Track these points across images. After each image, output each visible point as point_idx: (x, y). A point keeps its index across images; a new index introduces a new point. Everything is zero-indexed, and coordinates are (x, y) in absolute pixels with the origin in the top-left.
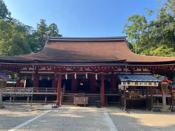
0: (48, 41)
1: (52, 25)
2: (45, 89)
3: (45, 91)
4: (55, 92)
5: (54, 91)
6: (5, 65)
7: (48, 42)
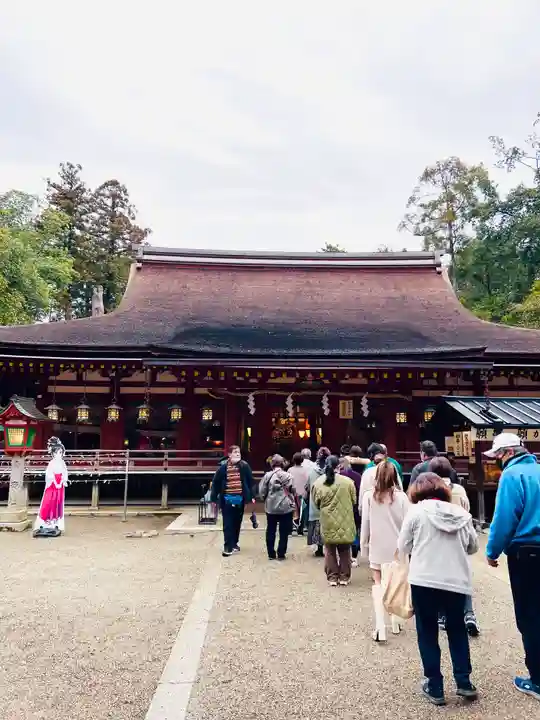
0: (140, 265)
1: (106, 184)
2: (162, 455)
3: (160, 463)
4: (200, 465)
5: (194, 463)
6: (21, 365)
7: (139, 269)
